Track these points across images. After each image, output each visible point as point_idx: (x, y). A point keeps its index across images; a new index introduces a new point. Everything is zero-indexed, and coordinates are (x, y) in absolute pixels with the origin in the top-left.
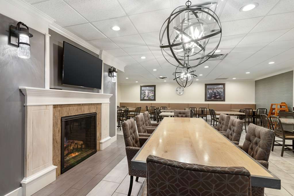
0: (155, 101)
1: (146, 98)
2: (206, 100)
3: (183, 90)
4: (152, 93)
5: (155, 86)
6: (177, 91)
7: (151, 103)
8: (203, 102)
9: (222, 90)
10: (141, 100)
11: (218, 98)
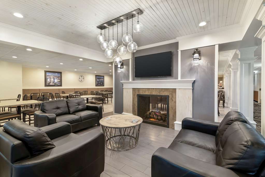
0: (62, 86)
1: (51, 84)
2: (96, 86)
3: (83, 79)
4: (58, 79)
5: (61, 73)
6: (80, 78)
7: (59, 89)
8: (94, 87)
9: (103, 80)
10: (46, 85)
11: (101, 84)
